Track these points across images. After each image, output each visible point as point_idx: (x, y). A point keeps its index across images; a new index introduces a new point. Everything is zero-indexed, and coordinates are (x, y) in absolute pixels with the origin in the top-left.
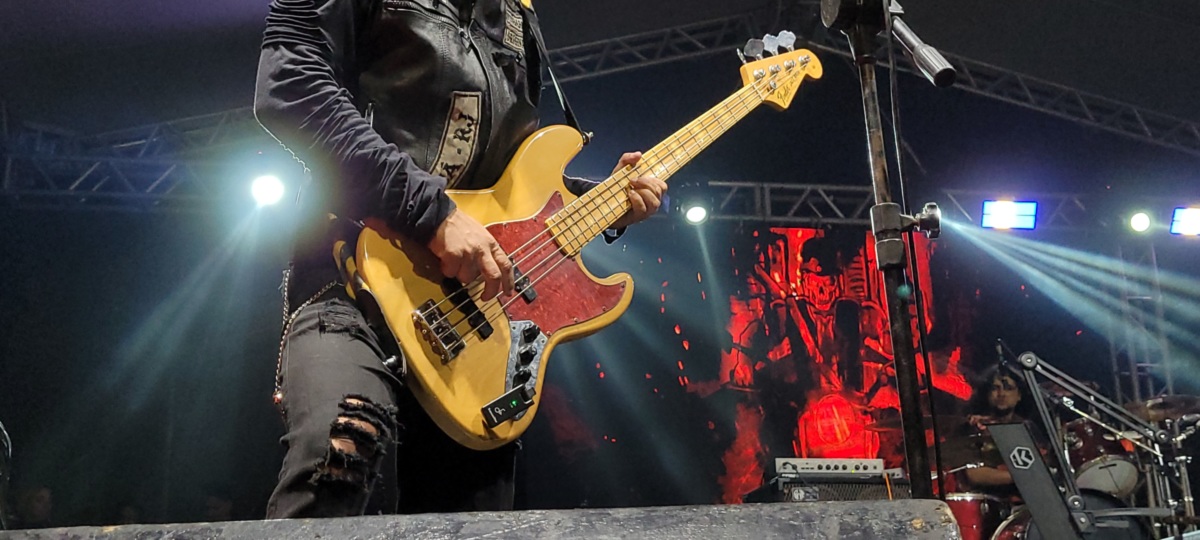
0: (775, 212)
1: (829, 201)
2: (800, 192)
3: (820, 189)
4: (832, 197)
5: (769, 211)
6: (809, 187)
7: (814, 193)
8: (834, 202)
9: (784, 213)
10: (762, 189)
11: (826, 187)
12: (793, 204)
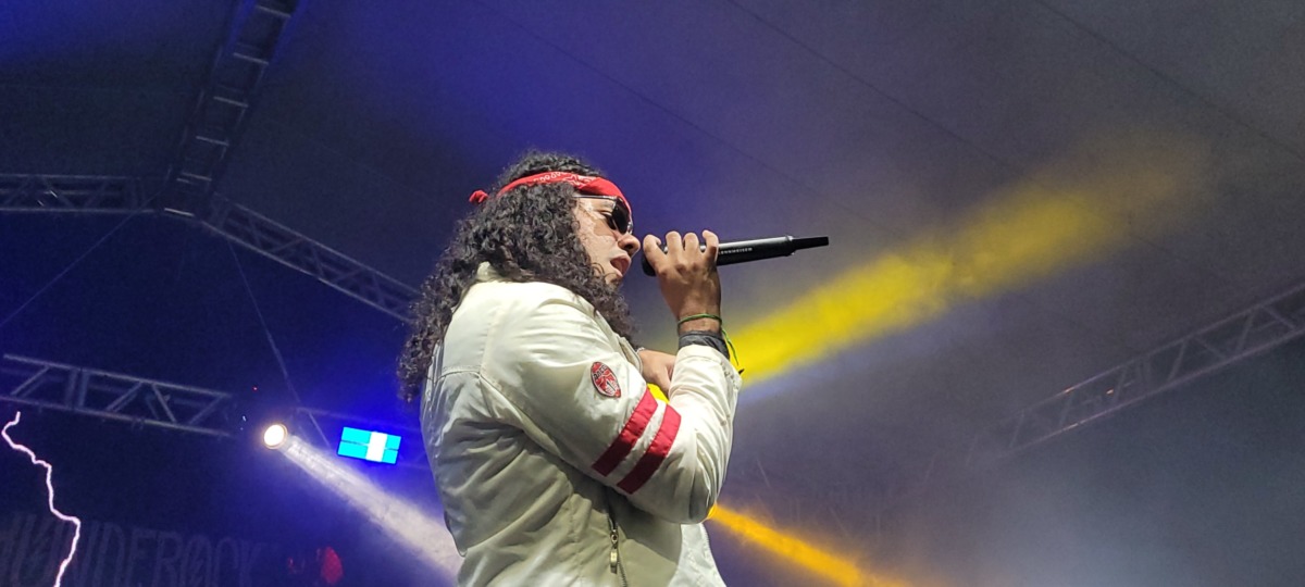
0: (88, 404)
1: (163, 400)
2: (130, 385)
3: (155, 384)
4: (168, 398)
5: (81, 402)
6: (142, 381)
8: (170, 403)
9: (102, 406)
10: (80, 375)
11: (163, 384)
12: (117, 396)
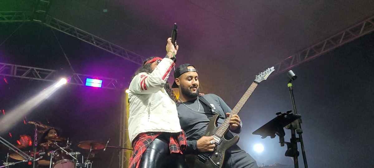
1: (37, 73)
2: (28, 69)
4: (39, 72)
5: (15, 74)
6: (31, 68)
7: (33, 70)
8: (39, 73)
9: (21, 75)
10: (14, 67)
11: (37, 68)
12: (25, 72)
